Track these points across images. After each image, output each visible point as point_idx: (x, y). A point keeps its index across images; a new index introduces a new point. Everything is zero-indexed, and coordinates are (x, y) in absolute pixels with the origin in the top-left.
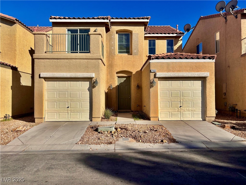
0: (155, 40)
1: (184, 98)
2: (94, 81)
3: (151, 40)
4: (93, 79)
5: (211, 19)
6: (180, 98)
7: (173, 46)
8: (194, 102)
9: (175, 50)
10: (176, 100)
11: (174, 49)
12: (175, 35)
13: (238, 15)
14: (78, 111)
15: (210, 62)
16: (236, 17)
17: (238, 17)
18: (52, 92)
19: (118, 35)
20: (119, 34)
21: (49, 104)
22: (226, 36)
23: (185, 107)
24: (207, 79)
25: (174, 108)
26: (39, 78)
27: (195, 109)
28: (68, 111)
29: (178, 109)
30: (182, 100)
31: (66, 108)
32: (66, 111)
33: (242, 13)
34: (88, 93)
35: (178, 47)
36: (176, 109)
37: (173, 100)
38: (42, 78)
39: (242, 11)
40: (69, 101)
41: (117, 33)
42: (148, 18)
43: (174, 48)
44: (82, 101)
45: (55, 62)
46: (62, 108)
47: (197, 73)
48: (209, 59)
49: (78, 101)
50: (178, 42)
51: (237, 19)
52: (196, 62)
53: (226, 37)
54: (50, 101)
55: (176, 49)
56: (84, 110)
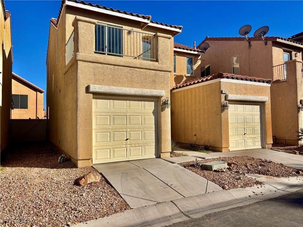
0: (175, 55)
2: (163, 101)
4: (162, 99)
5: (226, 42)
7: (193, 66)
13: (268, 42)
14: (141, 145)
16: (266, 44)
17: (268, 44)
18: (104, 116)
21: (98, 136)
22: (249, 61)
26: (86, 93)
27: (256, 136)
28: (127, 145)
29: (243, 136)
31: (123, 140)
32: (124, 146)
33: (273, 40)
34: (153, 117)
35: (197, 66)
38: (91, 93)
39: (274, 39)
40: (129, 130)
42: (181, 28)
44: (145, 129)
45: (111, 69)
46: (119, 141)
48: (266, 83)
49: (141, 130)
50: (198, 61)
51: (267, 46)
53: (249, 63)
54: (100, 131)
55: (195, 68)
56: (148, 143)
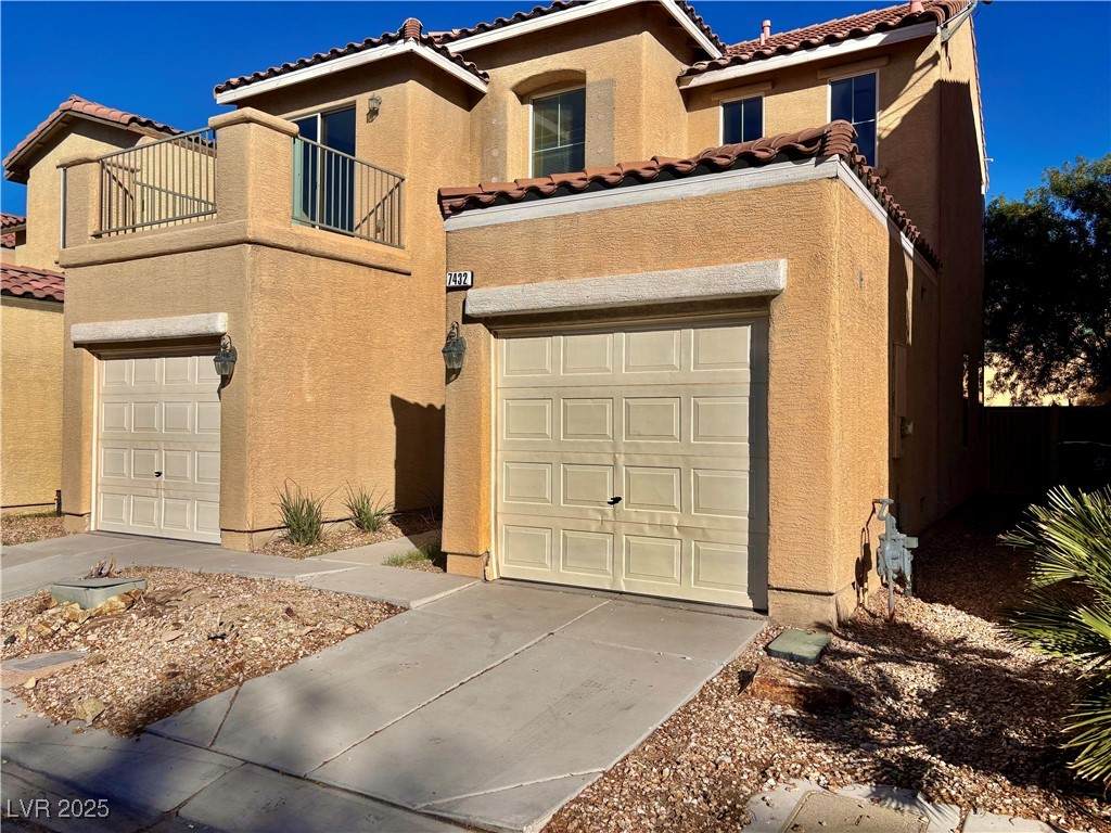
0: (760, 99)
1: (637, 445)
3: (739, 103)
6: (614, 446)
7: (874, 117)
8: (701, 474)
9: (885, 135)
10: (590, 458)
11: (878, 132)
12: (875, 40)
14: (188, 495)
15: (798, 183)
18: (117, 406)
19: (531, 107)
20: (536, 104)
23: (641, 505)
24: (776, 308)
25: (581, 510)
27: (704, 524)
28: (159, 492)
29: (603, 513)
30: (621, 459)
32: (154, 493)
35: (904, 112)
36: (592, 514)
37: (573, 458)
40: (162, 446)
41: (523, 98)
43: (878, 125)
44: (199, 447)
47: (693, 272)
48: (789, 164)
49: (188, 447)
50: (911, 83)
52: (698, 198)
54: (110, 444)
55: (893, 127)
